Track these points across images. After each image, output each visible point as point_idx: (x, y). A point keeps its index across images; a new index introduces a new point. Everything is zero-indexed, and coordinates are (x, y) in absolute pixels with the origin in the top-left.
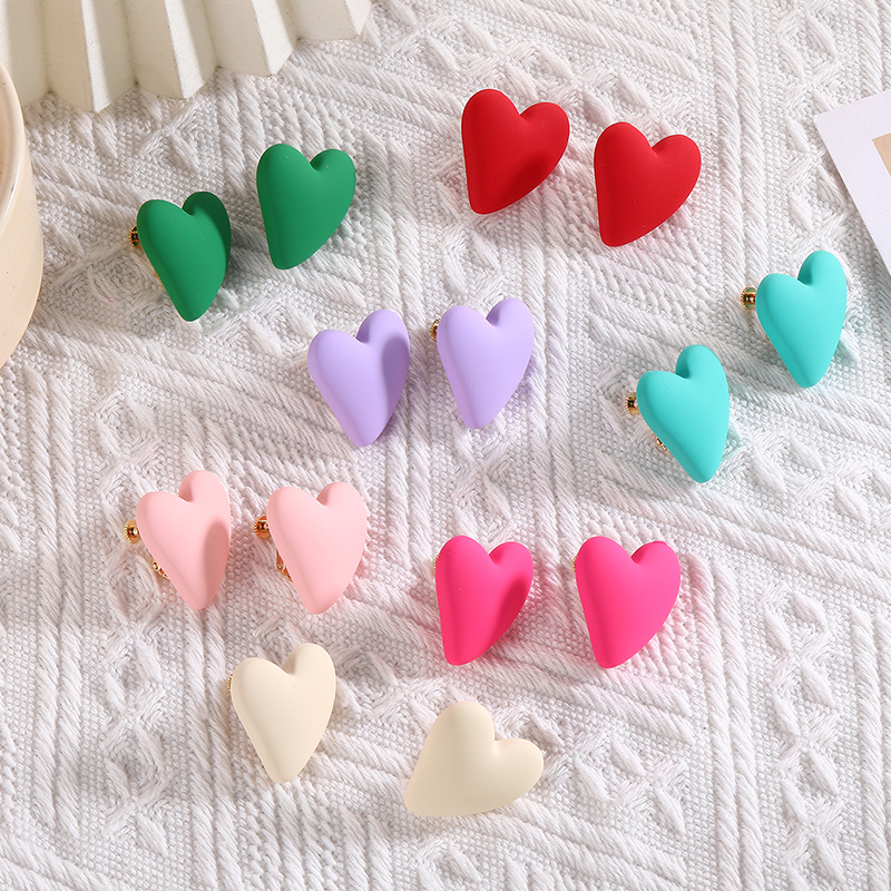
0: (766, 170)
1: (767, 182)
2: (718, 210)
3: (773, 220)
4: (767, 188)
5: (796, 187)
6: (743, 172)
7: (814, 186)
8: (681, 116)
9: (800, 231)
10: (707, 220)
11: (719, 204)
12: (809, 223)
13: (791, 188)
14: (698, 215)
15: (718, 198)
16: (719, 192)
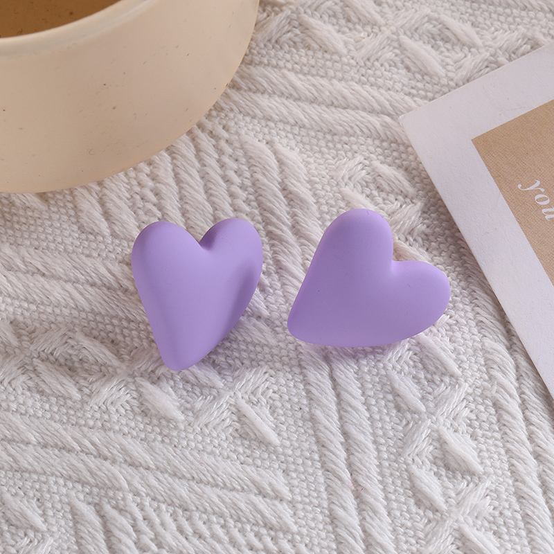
0: (375, 442)
1: (379, 458)
2: (325, 504)
3: (395, 505)
4: (380, 466)
5: (417, 459)
6: (347, 450)
7: (438, 453)
8: (260, 391)
9: (430, 514)
10: (314, 519)
11: (325, 495)
12: (440, 501)
13: (410, 460)
14: (301, 514)
15: (322, 489)
16: (322, 480)
